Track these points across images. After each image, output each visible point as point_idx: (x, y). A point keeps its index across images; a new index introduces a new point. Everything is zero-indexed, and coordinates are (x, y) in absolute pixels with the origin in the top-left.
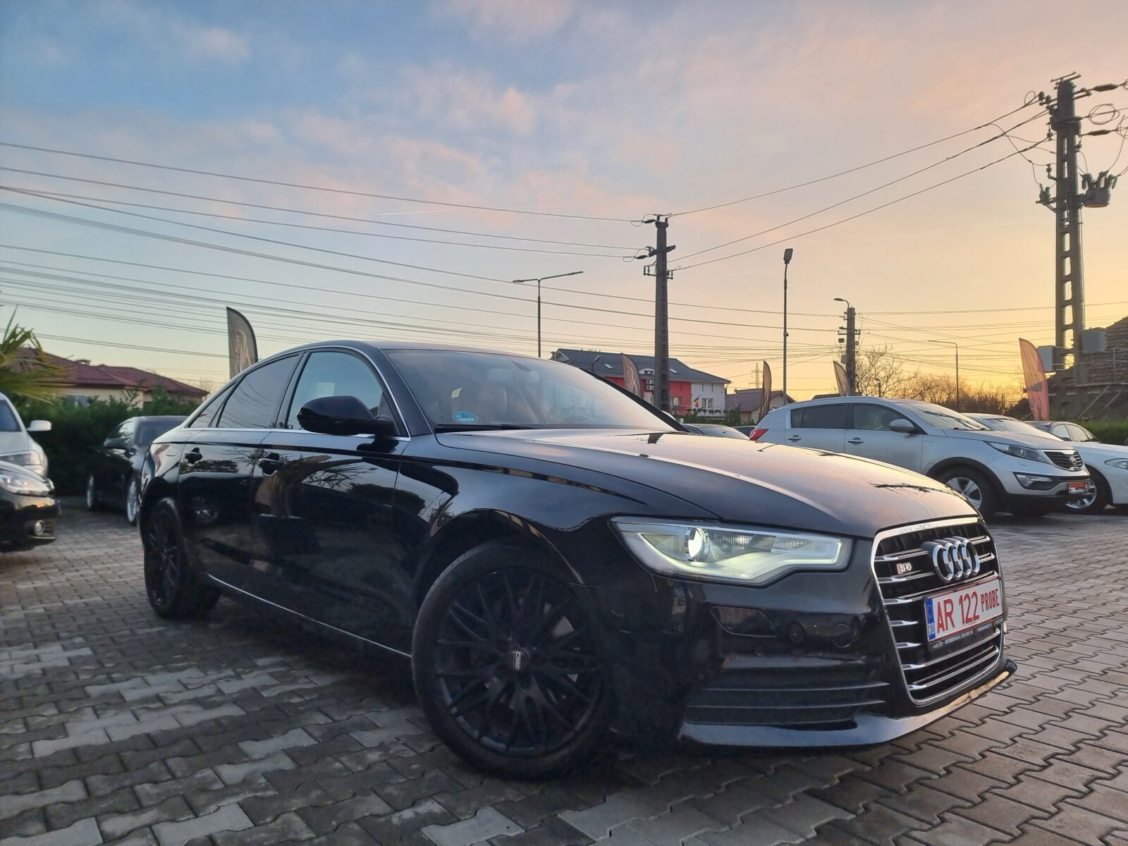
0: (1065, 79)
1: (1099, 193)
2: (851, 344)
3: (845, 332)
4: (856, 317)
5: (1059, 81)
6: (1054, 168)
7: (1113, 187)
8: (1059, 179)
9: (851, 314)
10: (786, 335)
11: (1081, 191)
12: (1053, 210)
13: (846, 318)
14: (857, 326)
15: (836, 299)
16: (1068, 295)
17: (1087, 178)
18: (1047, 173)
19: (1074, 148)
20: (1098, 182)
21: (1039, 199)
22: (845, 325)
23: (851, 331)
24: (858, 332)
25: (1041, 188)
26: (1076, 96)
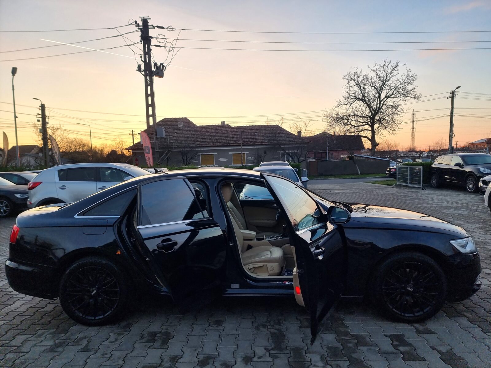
0: (145, 18)
1: (160, 71)
2: (44, 123)
3: (41, 116)
4: (46, 109)
5: (143, 18)
6: (143, 56)
7: (165, 70)
8: (145, 62)
9: (43, 107)
10: (16, 117)
11: (153, 69)
12: (143, 75)
13: (40, 109)
15: (34, 98)
17: (155, 64)
18: (141, 58)
19: (150, 50)
20: (160, 67)
21: (137, 69)
22: (40, 112)
23: (44, 116)
24: (48, 117)
25: (138, 64)
26: (149, 27)
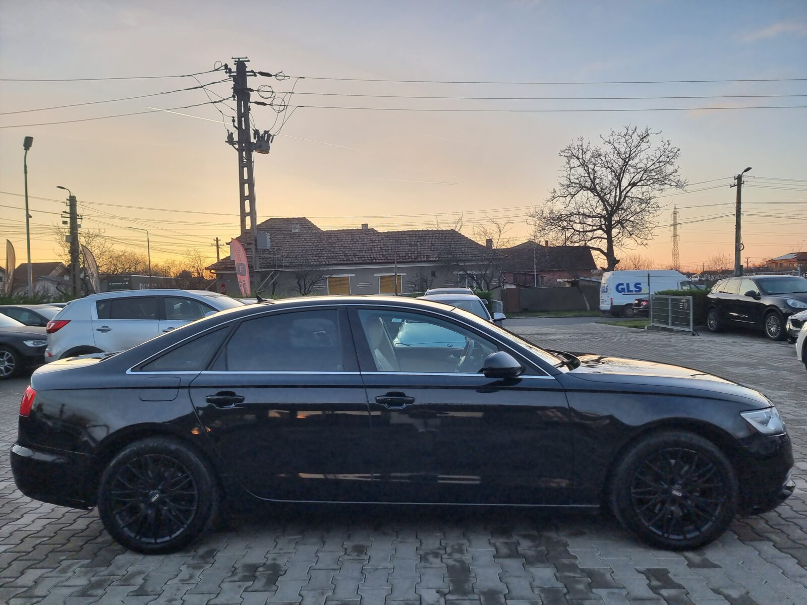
0: (241, 60)
1: (263, 143)
2: (74, 227)
3: (68, 215)
4: (78, 204)
5: (237, 60)
6: (236, 119)
7: (271, 142)
8: (239, 128)
9: (72, 201)
10: (28, 216)
11: (253, 140)
12: (237, 149)
13: (68, 204)
14: (79, 211)
15: (58, 187)
16: (248, 210)
17: (256, 132)
18: (233, 123)
19: (248, 109)
20: (263, 137)
21: (227, 140)
22: (68, 209)
23: (74, 215)
24: (80, 217)
25: (228, 132)
26: (247, 74)
